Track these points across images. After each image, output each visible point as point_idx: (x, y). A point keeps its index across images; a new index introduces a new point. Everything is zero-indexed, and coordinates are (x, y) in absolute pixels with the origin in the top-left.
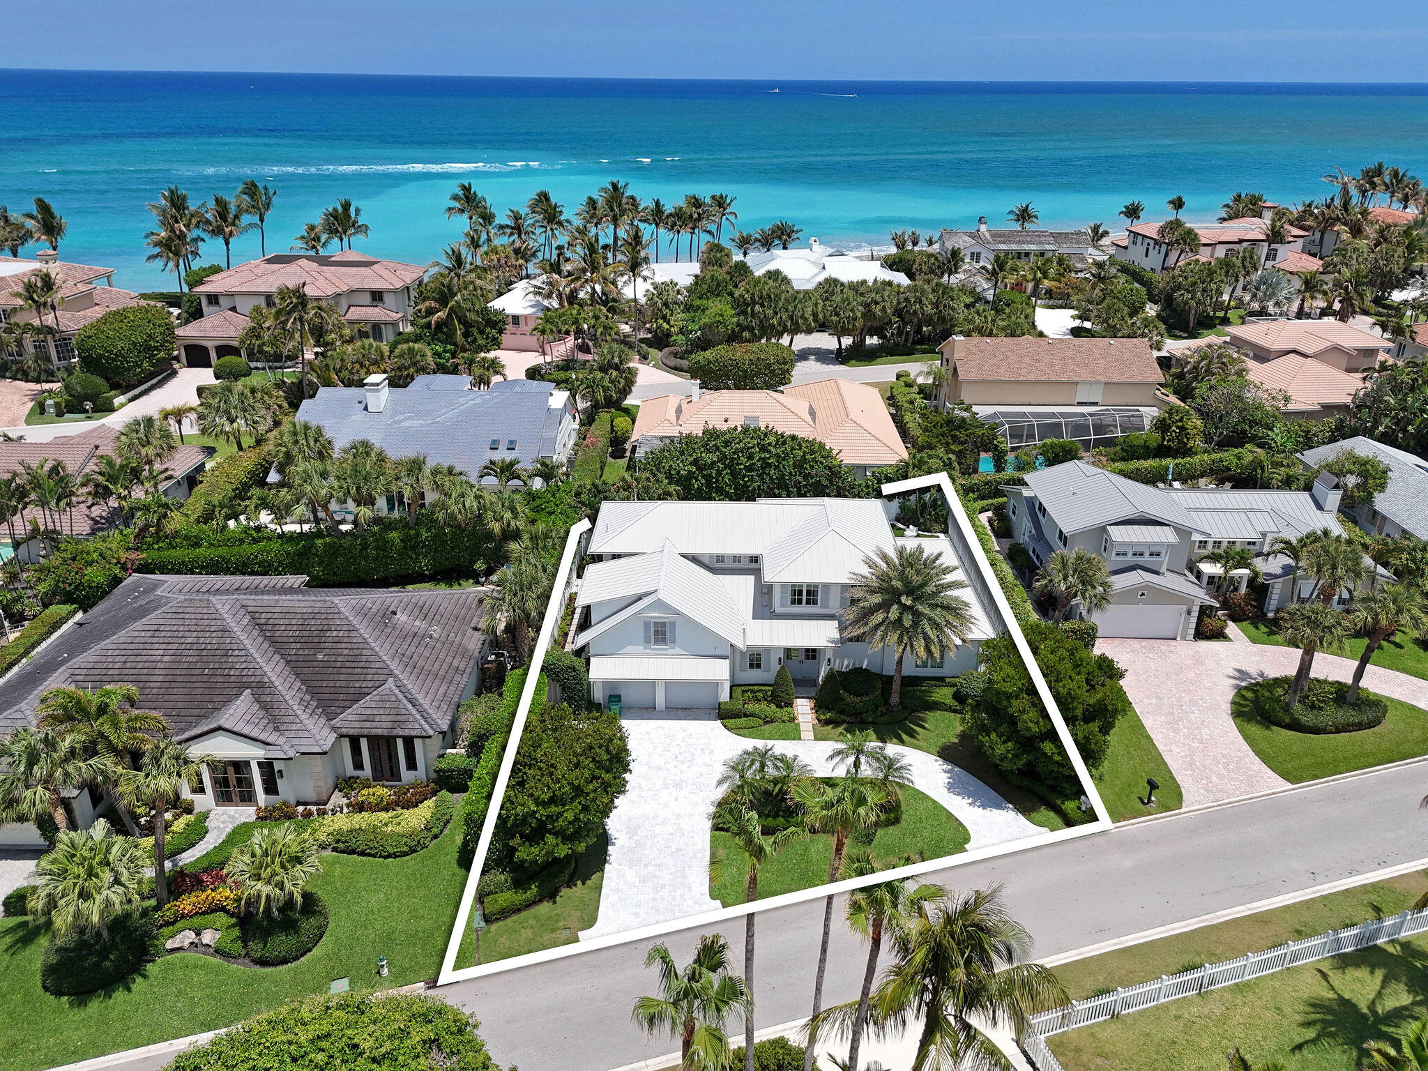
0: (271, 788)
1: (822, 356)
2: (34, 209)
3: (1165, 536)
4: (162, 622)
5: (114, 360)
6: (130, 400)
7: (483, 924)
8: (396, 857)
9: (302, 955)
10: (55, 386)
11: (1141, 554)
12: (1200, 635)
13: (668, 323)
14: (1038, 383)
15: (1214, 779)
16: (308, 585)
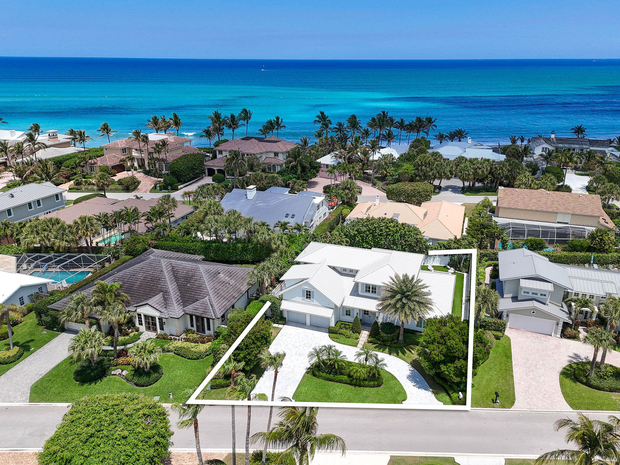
0: (162, 329)
1: (455, 189)
2: (172, 117)
3: (549, 287)
4: (145, 265)
5: (180, 172)
6: (184, 187)
7: (210, 389)
8: (192, 359)
9: (149, 385)
10: (162, 180)
11: (536, 294)
12: (564, 335)
13: (386, 171)
14: (537, 211)
15: (535, 399)
16: (203, 260)
